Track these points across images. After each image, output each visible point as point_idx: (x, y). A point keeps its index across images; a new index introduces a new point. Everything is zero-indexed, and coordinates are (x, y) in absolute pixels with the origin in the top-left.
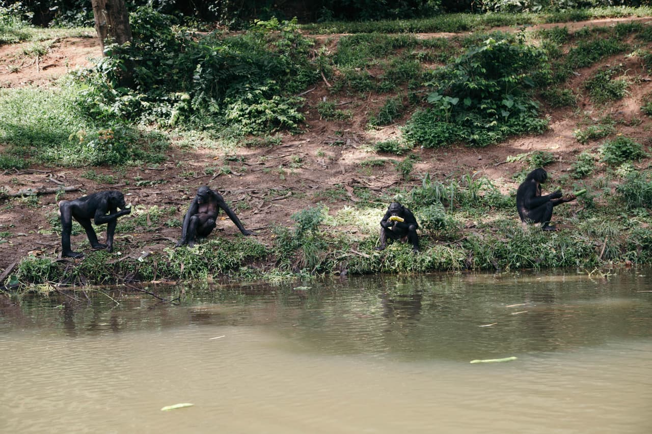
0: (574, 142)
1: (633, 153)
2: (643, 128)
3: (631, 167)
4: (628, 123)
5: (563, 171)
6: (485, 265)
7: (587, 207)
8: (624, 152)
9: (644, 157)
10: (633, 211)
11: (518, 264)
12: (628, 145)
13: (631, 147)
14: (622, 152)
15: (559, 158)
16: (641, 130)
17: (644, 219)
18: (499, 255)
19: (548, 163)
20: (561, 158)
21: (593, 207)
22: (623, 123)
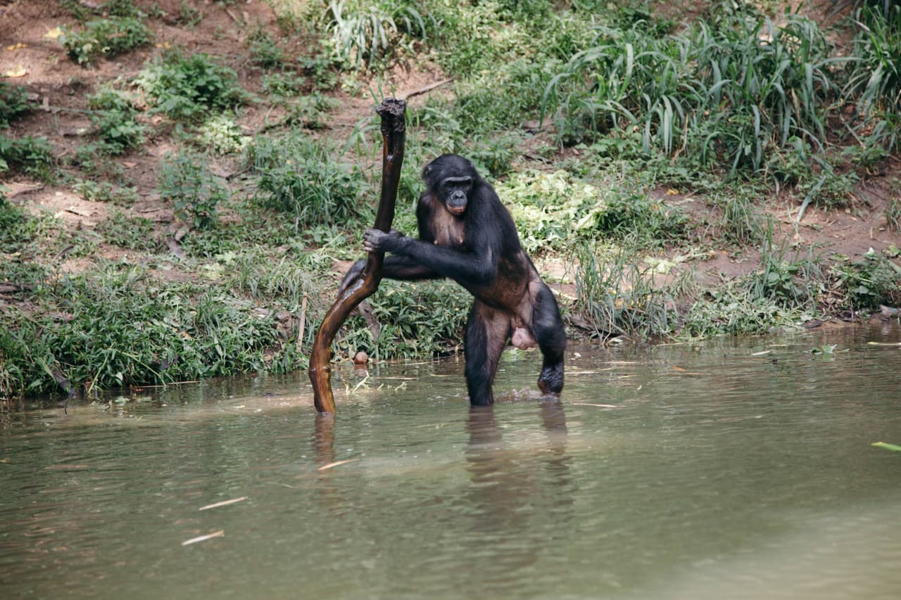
0: (61, 62)
1: (224, 95)
2: (210, 30)
3: (235, 128)
4: (172, 18)
5: (66, 136)
6: (37, 383)
7: (201, 226)
8: (202, 90)
9: (245, 104)
10: (309, 232)
11: (120, 375)
12: (209, 71)
13: (215, 78)
14: (198, 89)
15: (41, 102)
16: (209, 38)
17: (342, 251)
18: (66, 355)
19: (18, 114)
20: (46, 100)
21: (213, 227)
22: (160, 16)
